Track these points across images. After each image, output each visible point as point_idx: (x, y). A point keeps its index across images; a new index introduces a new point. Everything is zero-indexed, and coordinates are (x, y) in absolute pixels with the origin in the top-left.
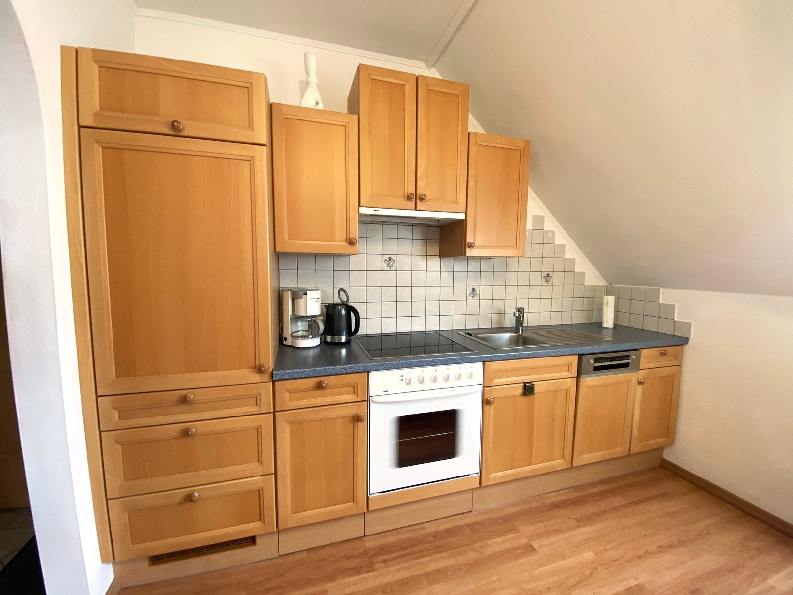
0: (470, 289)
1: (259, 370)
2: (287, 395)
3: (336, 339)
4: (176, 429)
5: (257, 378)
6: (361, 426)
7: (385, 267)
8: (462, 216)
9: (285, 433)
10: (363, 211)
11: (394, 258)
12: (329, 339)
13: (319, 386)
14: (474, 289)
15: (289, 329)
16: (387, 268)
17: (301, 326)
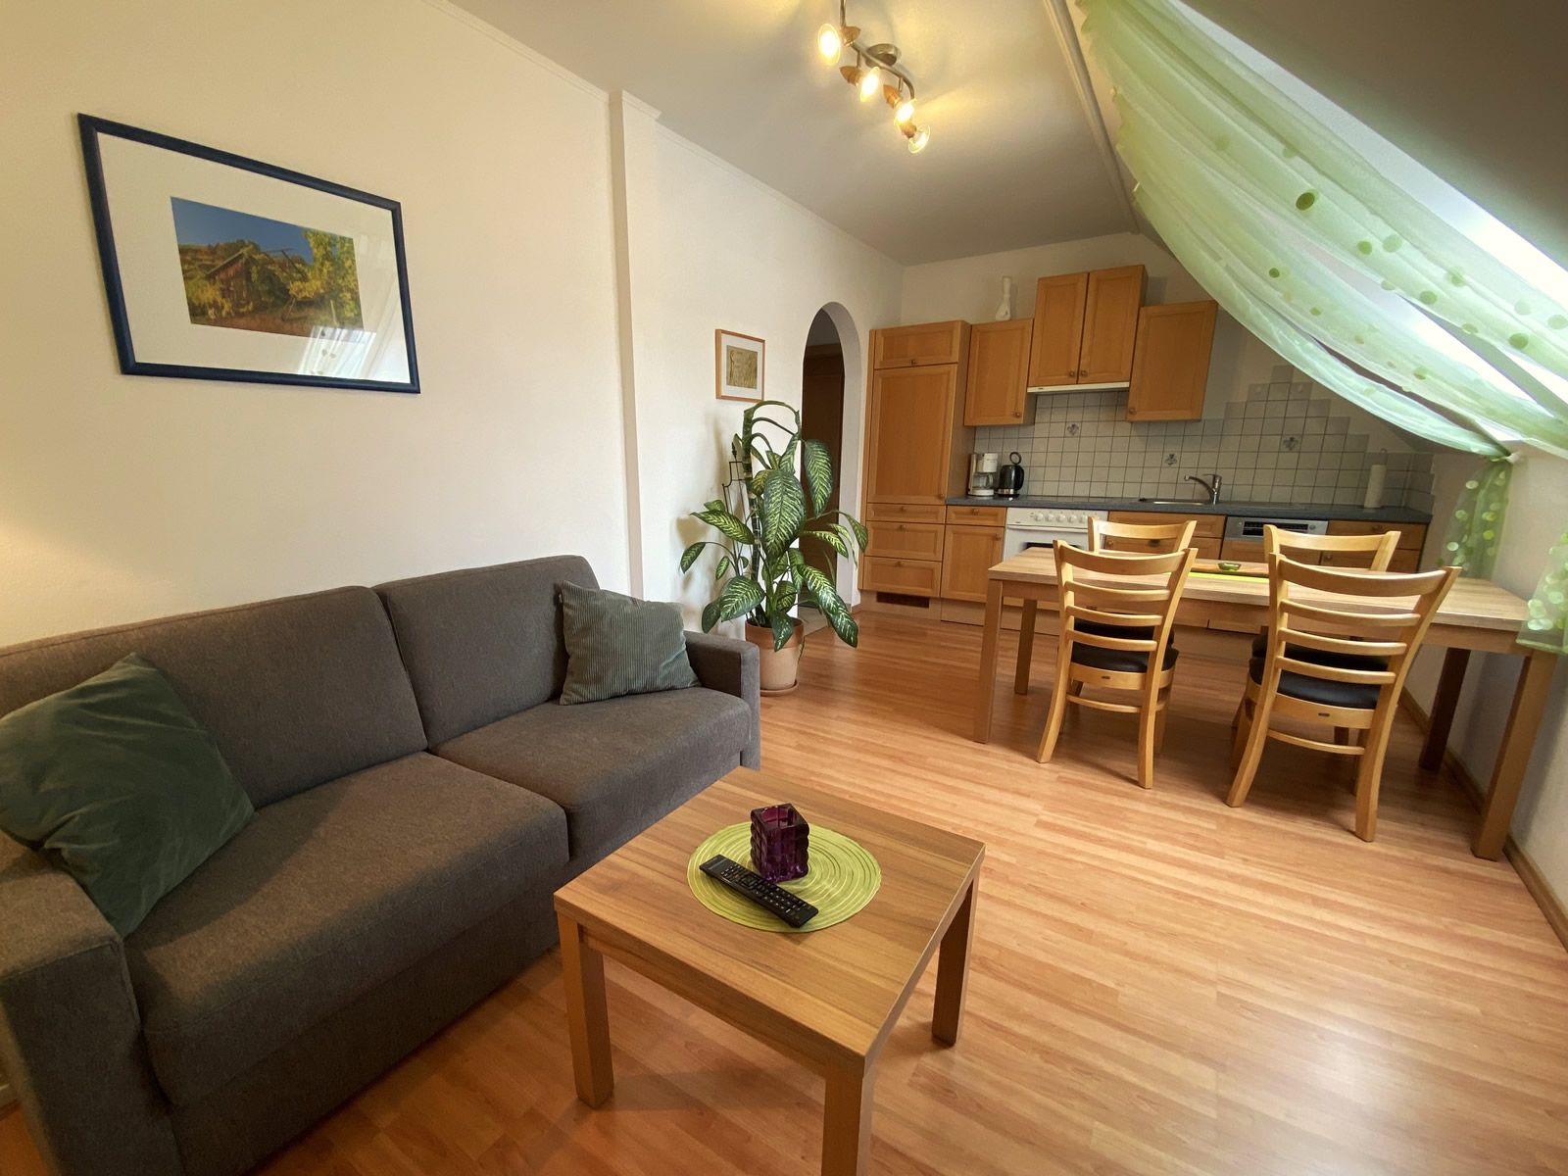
0: (1167, 456)
1: (940, 497)
2: (954, 515)
3: (1005, 491)
4: (896, 526)
5: (938, 502)
6: (998, 543)
7: (1068, 434)
8: (1126, 385)
9: (950, 538)
10: (1030, 390)
11: (1078, 425)
12: (1000, 492)
13: (973, 513)
14: (1172, 456)
15: (972, 484)
16: (1070, 435)
17: (982, 482)
